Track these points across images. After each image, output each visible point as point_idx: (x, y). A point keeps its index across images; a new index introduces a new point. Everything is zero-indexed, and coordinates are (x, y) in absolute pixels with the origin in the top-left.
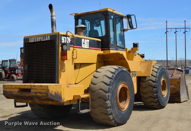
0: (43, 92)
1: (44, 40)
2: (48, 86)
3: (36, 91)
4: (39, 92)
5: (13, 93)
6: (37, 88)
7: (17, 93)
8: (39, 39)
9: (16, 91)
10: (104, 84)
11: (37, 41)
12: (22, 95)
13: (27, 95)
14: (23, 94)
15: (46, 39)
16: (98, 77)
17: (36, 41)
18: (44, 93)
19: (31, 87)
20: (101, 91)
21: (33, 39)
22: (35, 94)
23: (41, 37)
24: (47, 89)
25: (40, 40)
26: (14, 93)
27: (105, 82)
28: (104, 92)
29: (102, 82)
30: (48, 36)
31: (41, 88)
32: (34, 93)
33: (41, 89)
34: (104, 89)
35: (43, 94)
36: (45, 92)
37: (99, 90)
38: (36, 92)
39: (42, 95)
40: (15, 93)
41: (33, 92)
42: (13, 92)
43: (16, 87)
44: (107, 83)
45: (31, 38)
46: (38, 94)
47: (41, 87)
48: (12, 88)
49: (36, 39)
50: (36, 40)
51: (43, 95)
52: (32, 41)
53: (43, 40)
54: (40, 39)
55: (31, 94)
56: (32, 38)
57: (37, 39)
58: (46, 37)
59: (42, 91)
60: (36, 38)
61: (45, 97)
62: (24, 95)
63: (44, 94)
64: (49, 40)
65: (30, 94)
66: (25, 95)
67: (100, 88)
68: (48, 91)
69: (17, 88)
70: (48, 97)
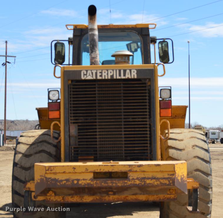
0: (162, 177)
1: (123, 77)
2: (174, 165)
3: (143, 176)
4: (150, 176)
5: (78, 182)
6: (145, 170)
7: (90, 182)
8: (108, 74)
9: (85, 178)
10: (200, 161)
11: (103, 78)
12: (106, 185)
13: (119, 185)
14: (107, 183)
15: (128, 76)
16: (184, 149)
17: (99, 78)
18: (164, 178)
19: (130, 168)
20: (198, 172)
21: (92, 73)
22: (141, 181)
23: (113, 70)
24: (172, 171)
25: (112, 76)
26: (80, 183)
27: (202, 157)
28: (204, 174)
29: (195, 157)
30: (132, 71)
31: (158, 169)
32: (137, 179)
33: (157, 172)
34: (202, 169)
35: (162, 181)
36: (167, 176)
37: (194, 172)
38: (144, 178)
39: (158, 182)
40: (83, 181)
41: (135, 178)
42: (78, 180)
43: (87, 169)
44: (206, 159)
45: (87, 71)
46: (148, 182)
47: (158, 167)
48: (76, 173)
49: (99, 74)
50: (101, 76)
51: (161, 183)
52: (89, 78)
53: (118, 77)
54: (112, 74)
55: (130, 183)
56: (89, 72)
57: (104, 74)
58: (128, 71)
59: (159, 175)
60: (101, 71)
61: (168, 185)
62: (111, 184)
63: (164, 180)
64: (136, 77)
65: (126, 181)
66: (114, 185)
67: (195, 168)
68: (173, 175)
69: (90, 172)
70: (174, 185)
